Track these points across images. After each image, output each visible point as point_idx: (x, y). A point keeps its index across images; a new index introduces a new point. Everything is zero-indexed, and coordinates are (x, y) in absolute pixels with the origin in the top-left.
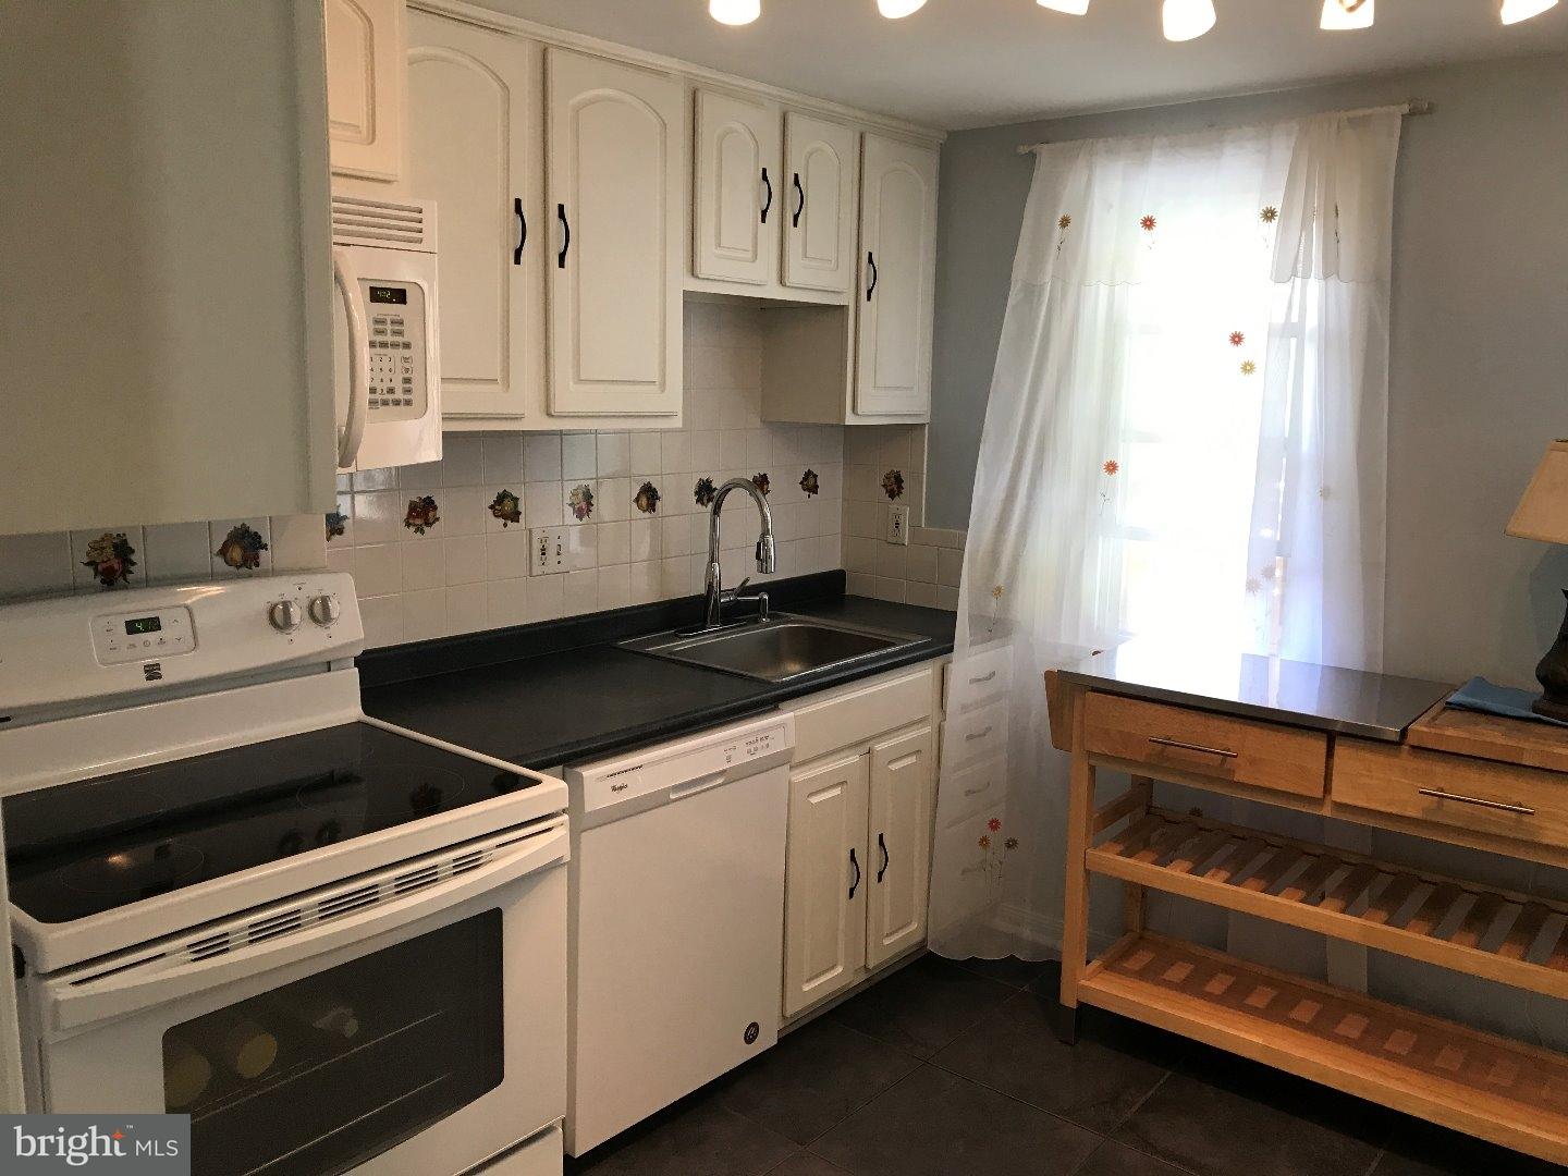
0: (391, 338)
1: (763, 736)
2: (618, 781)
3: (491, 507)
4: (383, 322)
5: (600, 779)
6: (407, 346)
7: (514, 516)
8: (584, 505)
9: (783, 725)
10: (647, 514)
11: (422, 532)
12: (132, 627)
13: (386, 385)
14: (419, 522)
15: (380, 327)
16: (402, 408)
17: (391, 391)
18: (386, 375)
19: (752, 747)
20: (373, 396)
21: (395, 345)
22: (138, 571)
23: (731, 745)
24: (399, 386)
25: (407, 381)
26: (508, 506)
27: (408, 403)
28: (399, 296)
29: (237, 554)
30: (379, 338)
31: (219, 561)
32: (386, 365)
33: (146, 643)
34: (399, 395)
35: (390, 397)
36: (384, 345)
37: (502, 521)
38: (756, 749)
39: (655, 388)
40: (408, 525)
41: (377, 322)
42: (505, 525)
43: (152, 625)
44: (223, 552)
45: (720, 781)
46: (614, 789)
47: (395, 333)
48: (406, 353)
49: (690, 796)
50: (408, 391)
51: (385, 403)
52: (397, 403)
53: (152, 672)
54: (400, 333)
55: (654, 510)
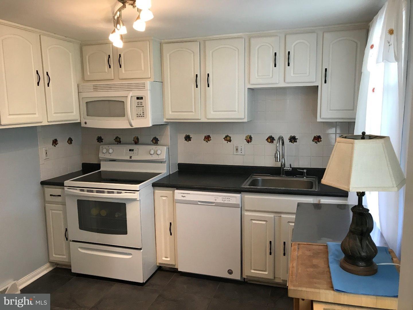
0: (140, 105)
1: (229, 198)
2: (184, 195)
3: (224, 138)
4: (139, 103)
5: (179, 193)
6: (143, 107)
7: (230, 141)
8: (249, 140)
9: (235, 197)
10: (270, 144)
11: (207, 142)
12: (130, 150)
13: (140, 113)
14: (207, 140)
15: (138, 104)
16: (142, 117)
17: (140, 114)
18: (140, 112)
19: (224, 199)
20: (137, 115)
21: (141, 107)
22: (140, 142)
23: (217, 197)
24: (142, 113)
25: (143, 113)
26: (228, 138)
27: (144, 116)
28: (142, 98)
29: (154, 141)
30: (138, 106)
31: (152, 142)
32: (139, 110)
33: (131, 153)
34: (142, 115)
35: (140, 115)
36: (139, 107)
37: (226, 142)
38: (225, 200)
39: (237, 113)
40: (204, 140)
41: (138, 103)
42: (227, 143)
43: (132, 150)
44: (152, 141)
45: (214, 204)
46: (182, 196)
47: (141, 104)
48: (143, 108)
49: (205, 205)
50: (144, 114)
51: (140, 116)
52: (141, 116)
53: (131, 157)
54: (142, 104)
55: (273, 143)
